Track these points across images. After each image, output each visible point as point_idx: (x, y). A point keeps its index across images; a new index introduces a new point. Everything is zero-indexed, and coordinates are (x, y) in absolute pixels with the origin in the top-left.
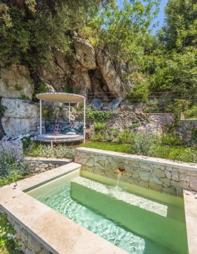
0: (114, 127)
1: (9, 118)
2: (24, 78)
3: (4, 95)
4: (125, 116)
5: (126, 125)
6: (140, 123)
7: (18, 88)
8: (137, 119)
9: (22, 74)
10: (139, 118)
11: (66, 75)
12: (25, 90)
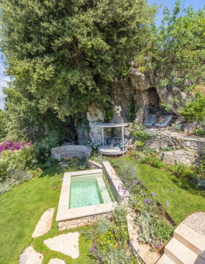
0: (152, 147)
1: (92, 133)
2: (98, 109)
3: (90, 120)
4: (161, 139)
5: (162, 146)
6: (174, 147)
7: (96, 115)
8: (172, 142)
9: (97, 107)
10: (174, 142)
11: (131, 95)
12: (99, 116)
